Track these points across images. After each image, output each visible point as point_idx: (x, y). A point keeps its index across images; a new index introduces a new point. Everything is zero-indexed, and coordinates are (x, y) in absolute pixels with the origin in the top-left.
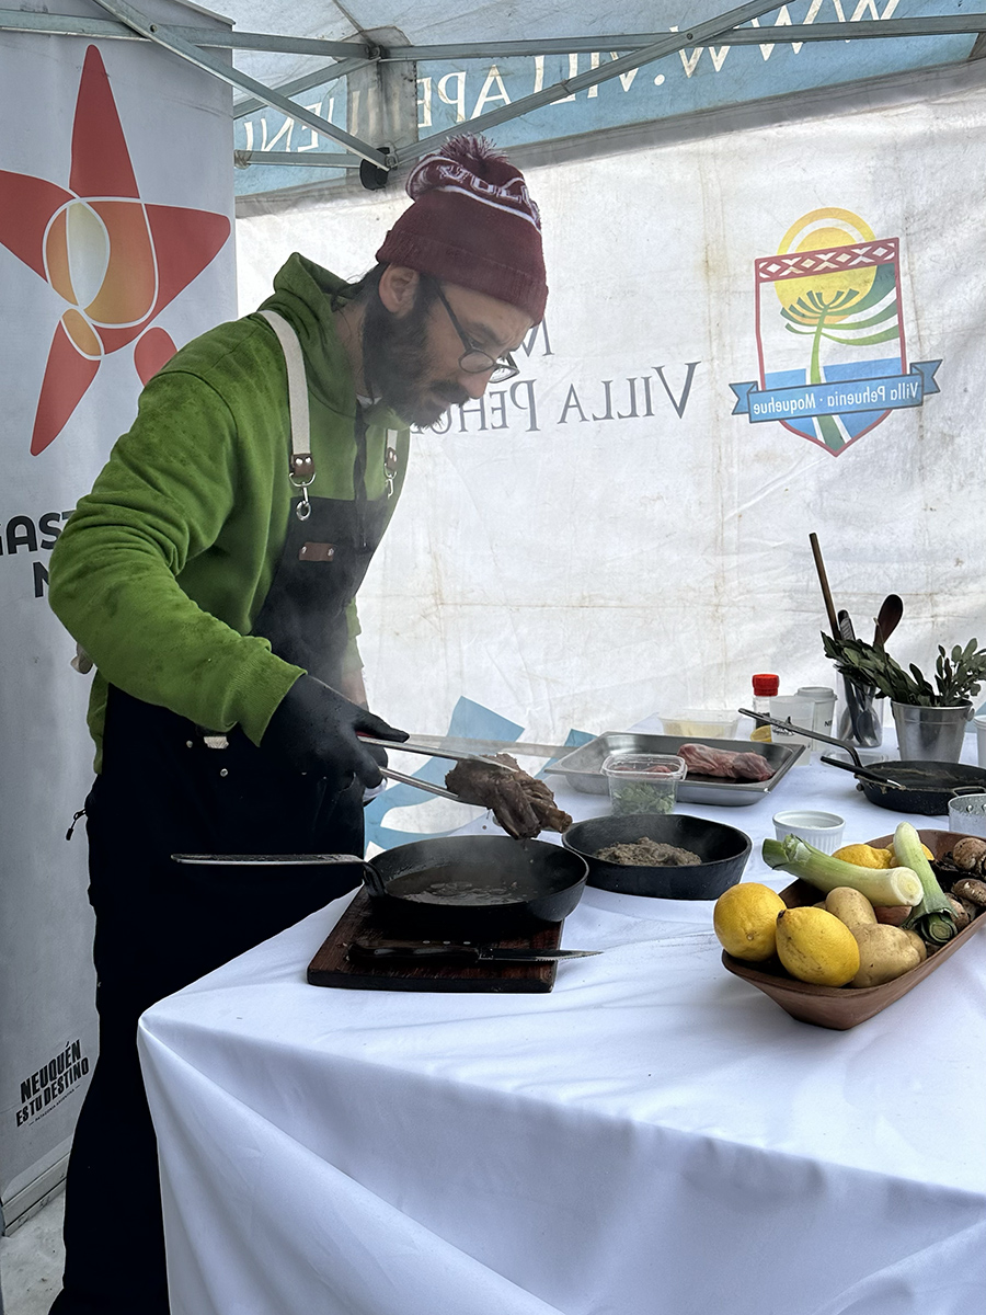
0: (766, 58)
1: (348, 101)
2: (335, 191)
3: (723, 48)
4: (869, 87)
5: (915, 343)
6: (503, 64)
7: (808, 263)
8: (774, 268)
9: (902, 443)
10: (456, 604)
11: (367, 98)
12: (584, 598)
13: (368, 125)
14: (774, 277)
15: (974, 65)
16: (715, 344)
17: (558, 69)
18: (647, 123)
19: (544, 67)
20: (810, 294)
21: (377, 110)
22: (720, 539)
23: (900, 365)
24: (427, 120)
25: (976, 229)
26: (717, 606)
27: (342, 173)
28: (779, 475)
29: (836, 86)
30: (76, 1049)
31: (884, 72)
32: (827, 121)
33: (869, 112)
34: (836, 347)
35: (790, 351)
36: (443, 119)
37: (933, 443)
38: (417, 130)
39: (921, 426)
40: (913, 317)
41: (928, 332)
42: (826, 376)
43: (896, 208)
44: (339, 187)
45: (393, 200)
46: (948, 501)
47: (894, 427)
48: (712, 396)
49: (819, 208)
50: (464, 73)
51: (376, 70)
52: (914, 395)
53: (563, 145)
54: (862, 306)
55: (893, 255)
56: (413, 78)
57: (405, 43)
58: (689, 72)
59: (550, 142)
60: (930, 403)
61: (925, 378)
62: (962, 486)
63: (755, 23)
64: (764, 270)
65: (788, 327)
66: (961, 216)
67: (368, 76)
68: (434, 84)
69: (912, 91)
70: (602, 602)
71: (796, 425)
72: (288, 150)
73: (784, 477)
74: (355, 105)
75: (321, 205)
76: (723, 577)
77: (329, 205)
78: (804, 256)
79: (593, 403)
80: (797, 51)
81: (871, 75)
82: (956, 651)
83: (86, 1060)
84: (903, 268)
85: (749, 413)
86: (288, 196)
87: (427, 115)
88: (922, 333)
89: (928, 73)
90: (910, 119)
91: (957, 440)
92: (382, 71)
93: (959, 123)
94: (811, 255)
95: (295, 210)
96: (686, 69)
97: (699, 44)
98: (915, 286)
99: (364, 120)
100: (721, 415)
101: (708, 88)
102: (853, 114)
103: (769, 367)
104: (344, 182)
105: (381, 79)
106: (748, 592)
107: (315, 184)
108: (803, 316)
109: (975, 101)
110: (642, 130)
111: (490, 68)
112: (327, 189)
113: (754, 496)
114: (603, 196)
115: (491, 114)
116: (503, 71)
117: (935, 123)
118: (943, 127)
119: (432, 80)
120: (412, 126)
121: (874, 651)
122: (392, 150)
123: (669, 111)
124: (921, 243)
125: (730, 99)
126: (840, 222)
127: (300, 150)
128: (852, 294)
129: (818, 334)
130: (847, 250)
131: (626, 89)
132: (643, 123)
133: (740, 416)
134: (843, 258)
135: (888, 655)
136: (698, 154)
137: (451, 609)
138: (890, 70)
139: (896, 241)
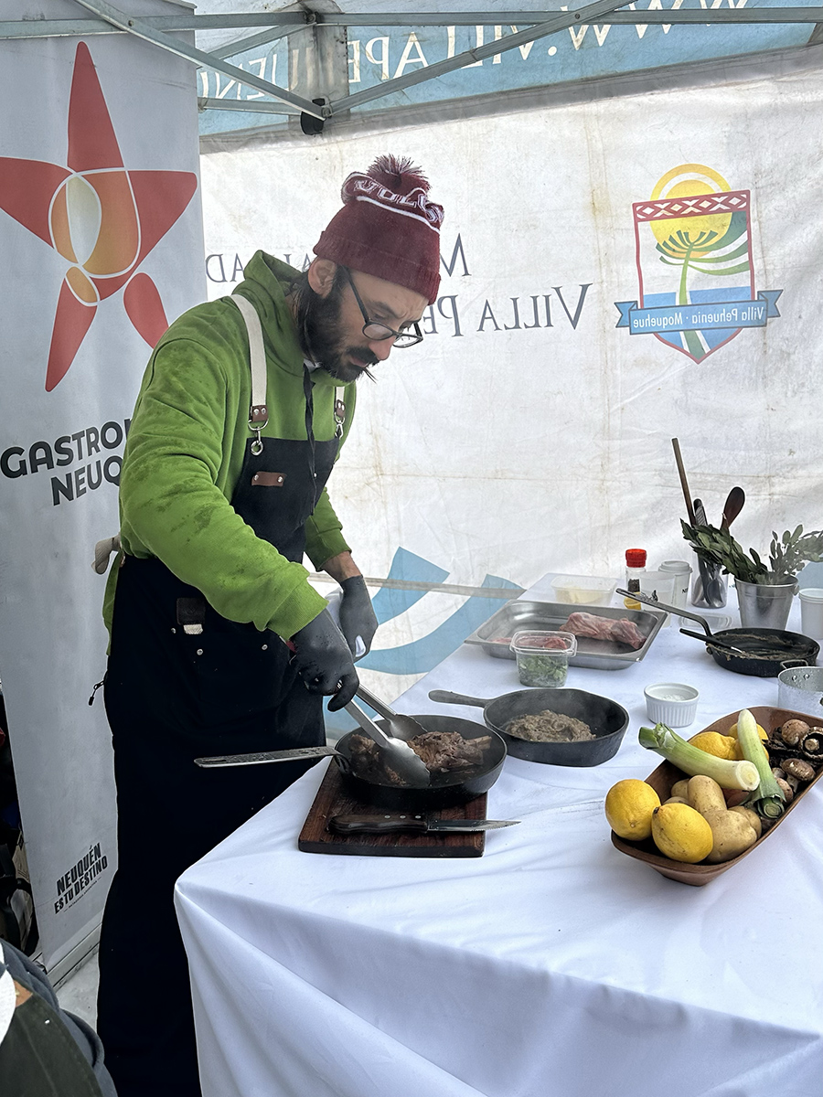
0: (641, 36)
1: (289, 58)
2: (279, 134)
3: (605, 26)
4: (726, 65)
5: (762, 275)
6: (420, 32)
7: (677, 208)
8: (648, 211)
9: (750, 357)
10: (393, 475)
11: (305, 56)
12: (497, 472)
13: (306, 78)
14: (649, 218)
15: (812, 49)
16: (604, 270)
17: (467, 38)
18: (541, 87)
19: (456, 36)
20: (679, 233)
21: (314, 66)
22: (607, 426)
23: (750, 293)
24: (357, 77)
25: (812, 186)
26: (603, 480)
27: (285, 119)
28: (654, 377)
29: (699, 62)
30: (97, 850)
31: (738, 52)
32: (691, 91)
33: (726, 85)
34: (698, 275)
35: (663, 277)
36: (370, 76)
37: (774, 358)
38: (348, 85)
39: (765, 344)
40: (760, 255)
41: (772, 267)
42: (692, 299)
43: (747, 167)
44: (283, 131)
45: (329, 144)
46: (784, 404)
47: (743, 343)
48: (599, 312)
49: (684, 164)
50: (388, 38)
51: (312, 32)
52: (760, 317)
53: (472, 103)
54: (719, 245)
55: (745, 204)
56: (345, 41)
57: (336, 10)
58: (576, 45)
59: (461, 100)
60: (772, 325)
61: (768, 304)
62: (795, 393)
63: (632, 7)
64: (640, 212)
65: (662, 259)
66: (800, 175)
67: (305, 36)
68: (363, 46)
69: (761, 69)
70: (512, 475)
71: (667, 337)
72: (239, 98)
73: (657, 379)
74: (295, 61)
75: (269, 146)
76: (609, 458)
77: (274, 146)
78: (673, 202)
79: (504, 315)
80: (666, 31)
81: (727, 55)
82: (786, 536)
83: (105, 857)
84: (753, 215)
85: (629, 326)
86: (239, 137)
87: (357, 72)
88: (768, 268)
89: (774, 55)
90: (758, 93)
91: (792, 357)
92: (317, 33)
93: (798, 98)
94: (679, 201)
95: (246, 149)
96: (574, 42)
97: (585, 23)
98: (762, 230)
99: (302, 74)
100: (607, 328)
101: (593, 59)
102: (712, 87)
103: (647, 290)
104: (287, 127)
105: (316, 40)
106: (627, 470)
107: (262, 127)
108: (674, 250)
109: (812, 80)
110: (537, 93)
111: (409, 35)
112: (273, 132)
113: (634, 394)
114: (506, 147)
115: (411, 75)
116: (420, 38)
117: (779, 97)
118: (785, 100)
119: (360, 43)
120: (343, 81)
121: (721, 535)
122: (326, 100)
123: (560, 78)
124: (767, 196)
125: (610, 70)
126: (701, 176)
127: (249, 98)
128: (713, 234)
129: (685, 266)
130: (708, 198)
131: (525, 58)
132: (538, 87)
133: (622, 328)
134: (705, 204)
135: (732, 538)
136: (584, 115)
137: (389, 479)
138: (742, 51)
139: (747, 192)
